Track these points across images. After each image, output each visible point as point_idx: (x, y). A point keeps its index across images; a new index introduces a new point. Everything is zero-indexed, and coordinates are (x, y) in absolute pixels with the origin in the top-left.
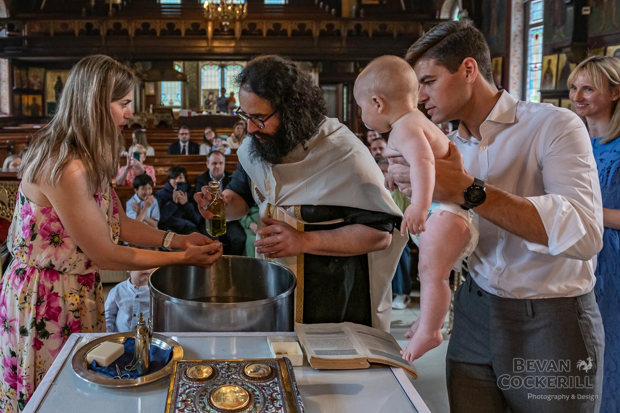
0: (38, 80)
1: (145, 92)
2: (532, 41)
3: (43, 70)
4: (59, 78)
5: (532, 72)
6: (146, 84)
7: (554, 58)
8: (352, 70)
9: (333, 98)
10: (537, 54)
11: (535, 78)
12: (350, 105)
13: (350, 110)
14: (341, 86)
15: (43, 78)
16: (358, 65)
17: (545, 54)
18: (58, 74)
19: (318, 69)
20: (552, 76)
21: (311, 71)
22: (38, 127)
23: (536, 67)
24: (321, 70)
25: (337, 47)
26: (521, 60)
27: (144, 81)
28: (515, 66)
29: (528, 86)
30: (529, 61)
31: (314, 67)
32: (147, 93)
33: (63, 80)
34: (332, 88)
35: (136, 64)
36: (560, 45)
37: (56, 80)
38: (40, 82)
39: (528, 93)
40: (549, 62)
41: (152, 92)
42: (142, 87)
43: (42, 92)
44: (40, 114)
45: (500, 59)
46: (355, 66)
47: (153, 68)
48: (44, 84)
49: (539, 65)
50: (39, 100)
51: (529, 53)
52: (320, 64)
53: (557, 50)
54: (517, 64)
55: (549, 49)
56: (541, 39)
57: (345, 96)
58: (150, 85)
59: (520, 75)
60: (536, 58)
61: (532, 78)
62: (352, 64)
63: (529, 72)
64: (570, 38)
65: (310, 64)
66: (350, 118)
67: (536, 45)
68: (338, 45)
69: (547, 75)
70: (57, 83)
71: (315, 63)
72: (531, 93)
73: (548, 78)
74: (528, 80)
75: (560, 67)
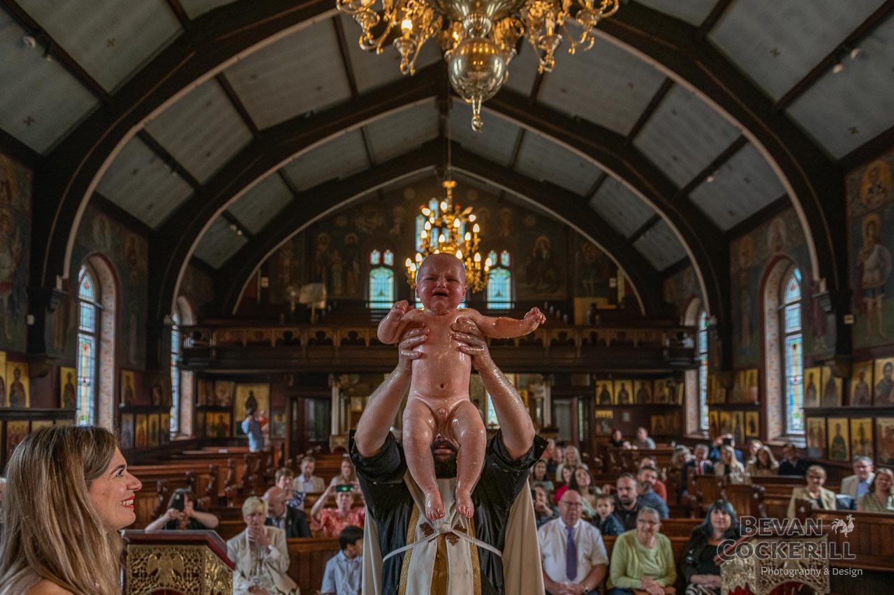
0: (227, 395)
1: (351, 408)
2: (789, 351)
3: (233, 384)
4: (251, 393)
5: (792, 387)
6: (352, 399)
7: (816, 371)
8: (588, 383)
9: (567, 411)
10: (796, 365)
11: (796, 394)
12: (586, 423)
13: (587, 428)
14: (575, 400)
15: (232, 393)
16: (595, 378)
17: (805, 366)
18: (249, 389)
19: (549, 382)
20: (815, 391)
21: (542, 384)
22: (223, 451)
23: (796, 380)
24: (553, 384)
25: (571, 357)
26: (778, 372)
27: (350, 396)
28: (773, 380)
29: (788, 402)
30: (788, 373)
31: (546, 380)
32: (353, 409)
33: (256, 395)
34: (566, 402)
35: (341, 378)
36: (822, 359)
37: (248, 395)
38: (229, 398)
39: (788, 409)
40: (811, 376)
41: (359, 408)
42: (348, 402)
43: (231, 409)
44: (228, 434)
45: (755, 372)
46: (591, 378)
47: (360, 382)
48: (233, 399)
49: (799, 379)
50: (227, 419)
51: (787, 365)
52: (552, 376)
53: (819, 363)
54: (774, 377)
55: (811, 361)
56: (799, 349)
57: (581, 412)
58: (356, 401)
59: (778, 390)
60: (795, 371)
61: (792, 392)
62: (588, 377)
63: (788, 387)
64: (833, 349)
65: (541, 377)
66: (587, 437)
67: (795, 355)
68: (572, 356)
69: (809, 389)
70: (249, 400)
71: (546, 375)
72: (792, 409)
73: (811, 393)
74: (788, 395)
75: (825, 381)
